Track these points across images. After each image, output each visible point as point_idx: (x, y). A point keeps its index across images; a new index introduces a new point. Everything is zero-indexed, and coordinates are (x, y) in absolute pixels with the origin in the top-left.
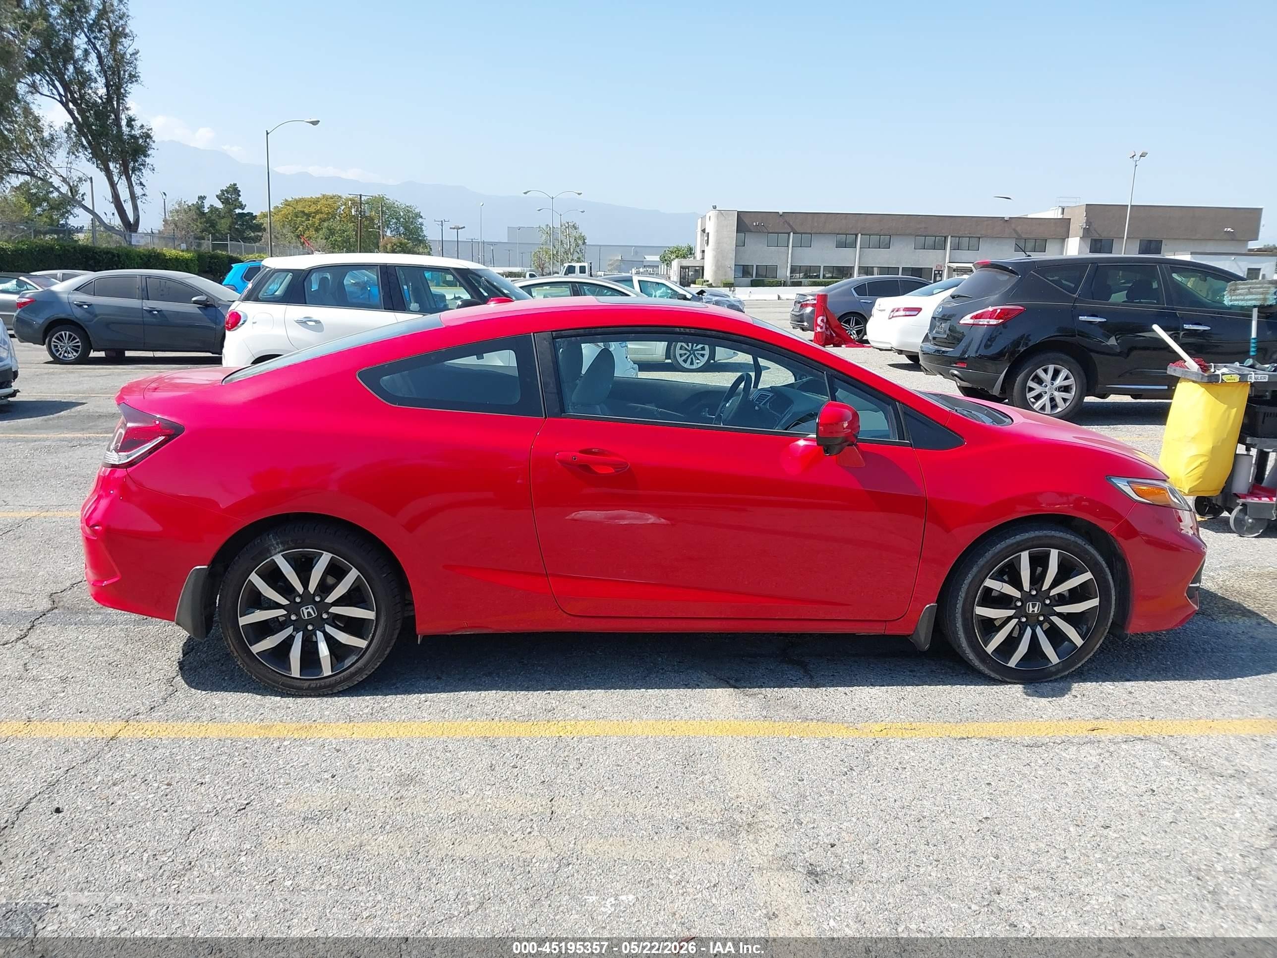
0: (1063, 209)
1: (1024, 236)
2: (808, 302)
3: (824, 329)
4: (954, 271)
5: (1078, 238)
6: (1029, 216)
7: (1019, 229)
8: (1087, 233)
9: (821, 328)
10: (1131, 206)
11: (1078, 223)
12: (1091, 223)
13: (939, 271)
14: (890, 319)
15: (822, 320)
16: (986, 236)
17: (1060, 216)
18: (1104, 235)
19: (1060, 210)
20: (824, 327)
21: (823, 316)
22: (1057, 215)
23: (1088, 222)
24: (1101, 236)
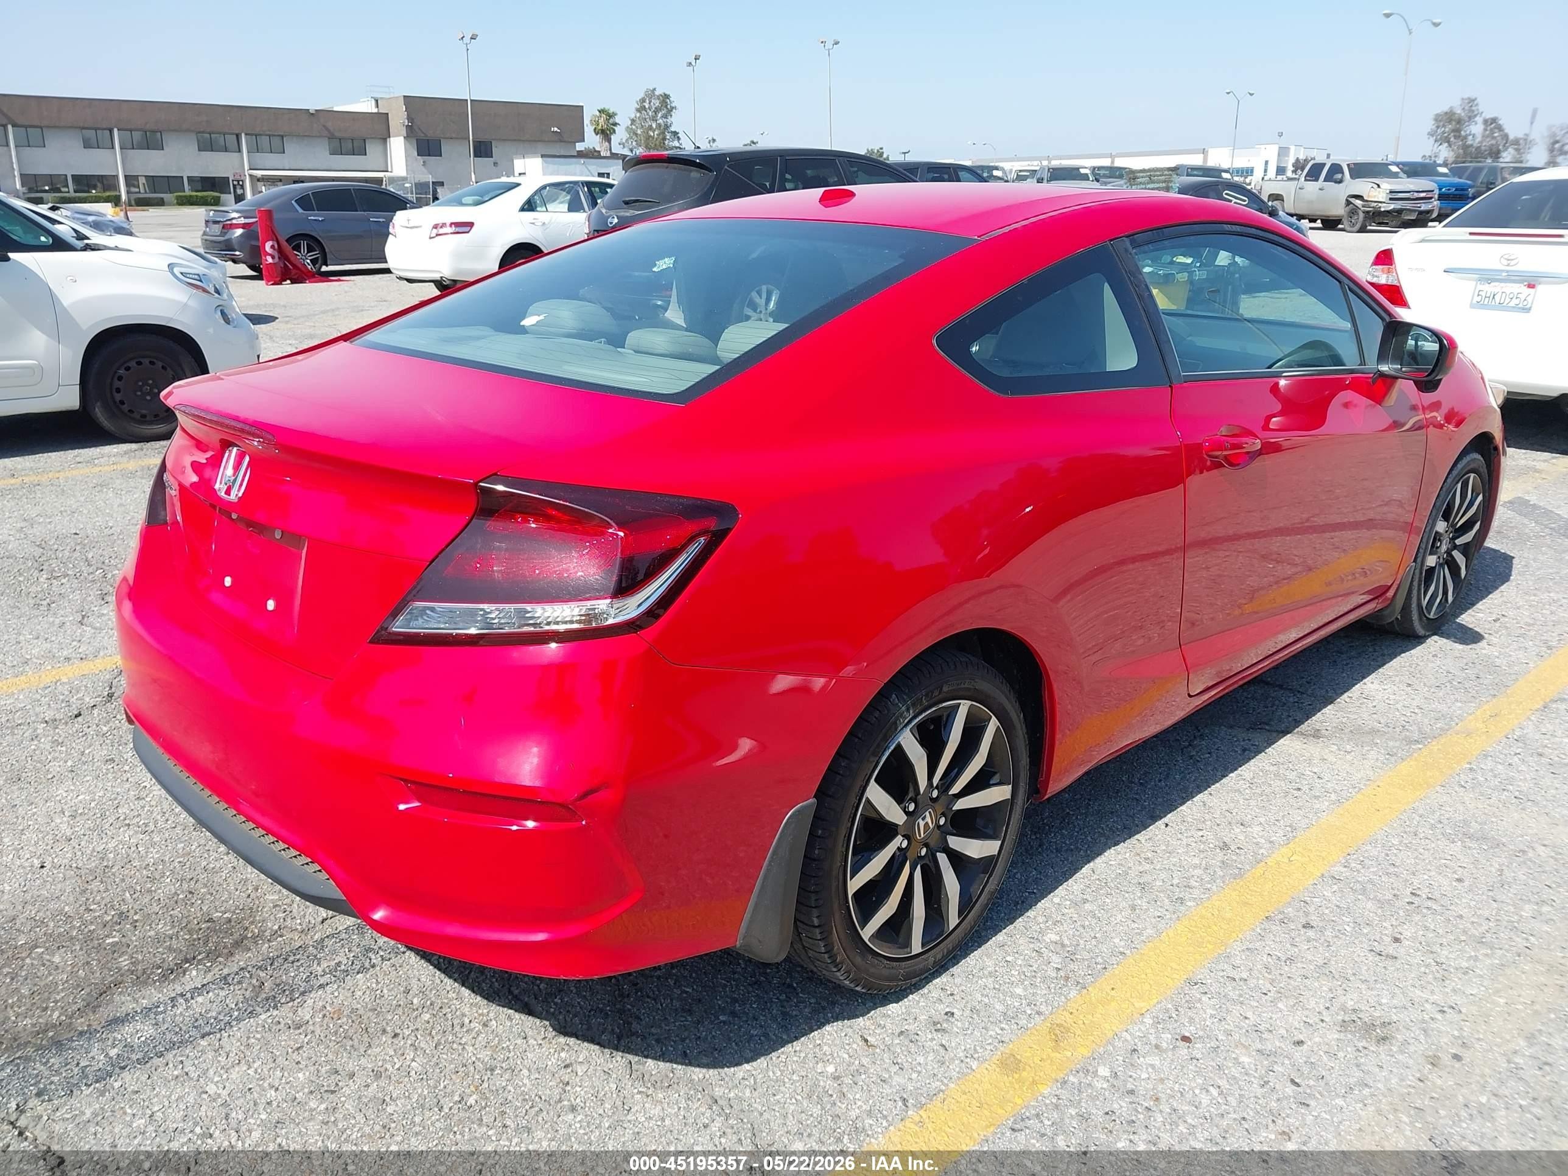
0: (377, 101)
1: (337, 134)
2: (234, 222)
3: (277, 260)
4: (258, 180)
5: (402, 138)
6: (336, 109)
7: (329, 125)
8: (411, 132)
9: (273, 257)
10: (471, 101)
11: (398, 119)
12: (413, 119)
13: (238, 181)
14: (431, 238)
15: (272, 247)
16: (291, 135)
17: (375, 110)
18: (431, 134)
19: (373, 102)
20: (277, 257)
21: (273, 240)
22: (368, 107)
23: (409, 118)
24: (426, 136)
